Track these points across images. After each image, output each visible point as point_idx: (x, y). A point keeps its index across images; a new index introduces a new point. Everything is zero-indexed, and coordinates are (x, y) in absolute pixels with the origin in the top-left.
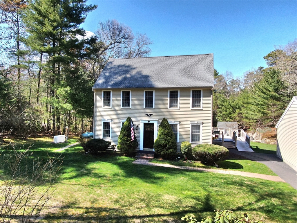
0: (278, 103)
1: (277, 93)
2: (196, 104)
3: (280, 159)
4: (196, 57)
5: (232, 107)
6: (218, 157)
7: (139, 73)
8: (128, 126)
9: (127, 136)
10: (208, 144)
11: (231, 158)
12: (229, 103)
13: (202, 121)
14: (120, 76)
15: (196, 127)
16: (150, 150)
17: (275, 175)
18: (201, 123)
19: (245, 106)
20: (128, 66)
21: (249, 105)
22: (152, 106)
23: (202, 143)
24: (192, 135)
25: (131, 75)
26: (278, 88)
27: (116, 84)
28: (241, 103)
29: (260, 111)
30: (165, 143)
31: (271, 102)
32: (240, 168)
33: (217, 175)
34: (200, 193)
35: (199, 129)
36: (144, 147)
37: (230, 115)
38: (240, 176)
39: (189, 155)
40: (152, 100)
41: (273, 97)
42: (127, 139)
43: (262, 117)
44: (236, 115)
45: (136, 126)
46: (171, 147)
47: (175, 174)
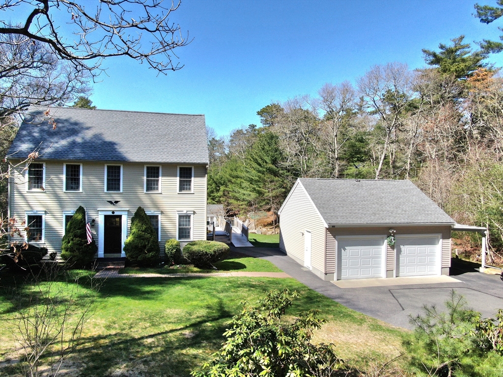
0: (277, 178)
1: (276, 166)
2: (185, 187)
3: (284, 253)
4: (181, 117)
5: (215, 182)
6: (217, 257)
7: (97, 136)
8: (82, 222)
9: (79, 237)
10: (202, 241)
11: (229, 257)
12: (211, 176)
13: (193, 209)
14: (63, 138)
15: (185, 218)
16: (116, 255)
17: (281, 272)
18: (193, 212)
19: (233, 180)
20: (76, 124)
21: (239, 179)
22: (119, 189)
23: (194, 240)
24: (180, 229)
25: (83, 138)
26: (276, 159)
27: (57, 153)
28: (228, 176)
29: (254, 189)
30: (143, 244)
31: (268, 177)
32: (243, 268)
33: (219, 279)
34: (207, 302)
35: (189, 221)
36: (106, 252)
37: (212, 195)
38: (245, 277)
39: (177, 257)
40: (119, 180)
41: (271, 171)
42: (81, 241)
43: (257, 198)
44: (220, 193)
45: (91, 221)
46: (153, 248)
47: (167, 284)
